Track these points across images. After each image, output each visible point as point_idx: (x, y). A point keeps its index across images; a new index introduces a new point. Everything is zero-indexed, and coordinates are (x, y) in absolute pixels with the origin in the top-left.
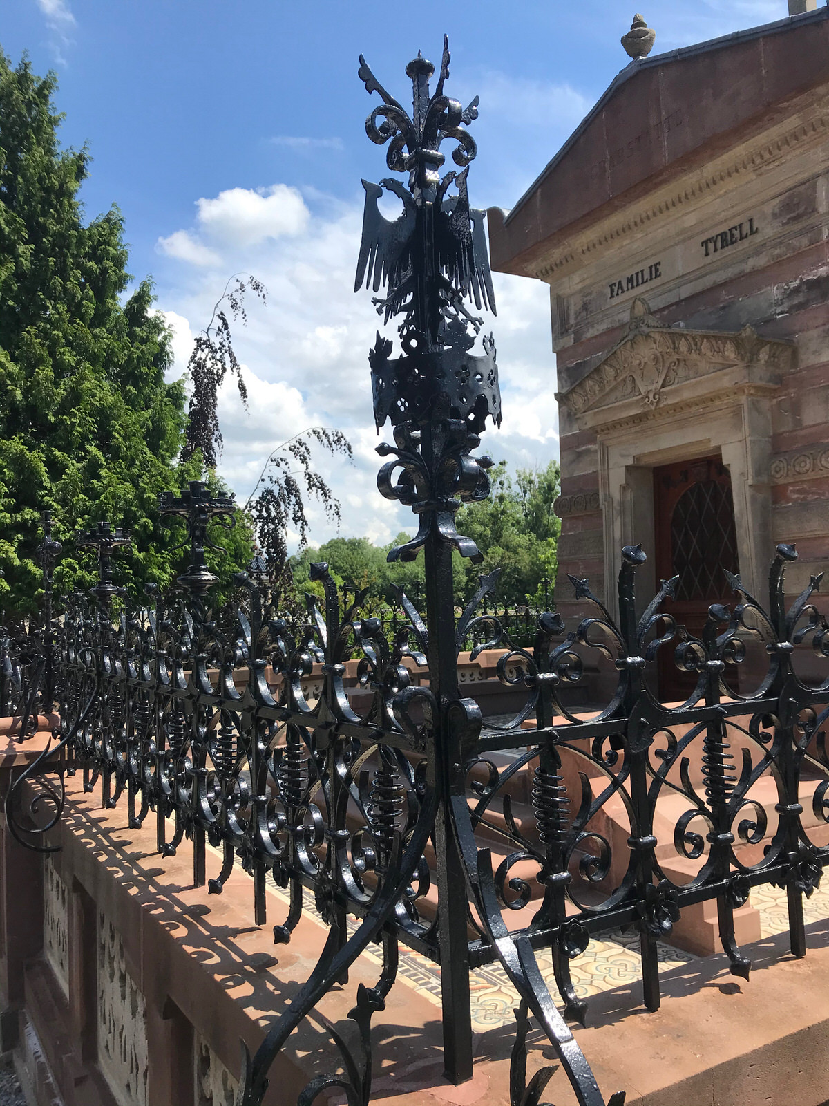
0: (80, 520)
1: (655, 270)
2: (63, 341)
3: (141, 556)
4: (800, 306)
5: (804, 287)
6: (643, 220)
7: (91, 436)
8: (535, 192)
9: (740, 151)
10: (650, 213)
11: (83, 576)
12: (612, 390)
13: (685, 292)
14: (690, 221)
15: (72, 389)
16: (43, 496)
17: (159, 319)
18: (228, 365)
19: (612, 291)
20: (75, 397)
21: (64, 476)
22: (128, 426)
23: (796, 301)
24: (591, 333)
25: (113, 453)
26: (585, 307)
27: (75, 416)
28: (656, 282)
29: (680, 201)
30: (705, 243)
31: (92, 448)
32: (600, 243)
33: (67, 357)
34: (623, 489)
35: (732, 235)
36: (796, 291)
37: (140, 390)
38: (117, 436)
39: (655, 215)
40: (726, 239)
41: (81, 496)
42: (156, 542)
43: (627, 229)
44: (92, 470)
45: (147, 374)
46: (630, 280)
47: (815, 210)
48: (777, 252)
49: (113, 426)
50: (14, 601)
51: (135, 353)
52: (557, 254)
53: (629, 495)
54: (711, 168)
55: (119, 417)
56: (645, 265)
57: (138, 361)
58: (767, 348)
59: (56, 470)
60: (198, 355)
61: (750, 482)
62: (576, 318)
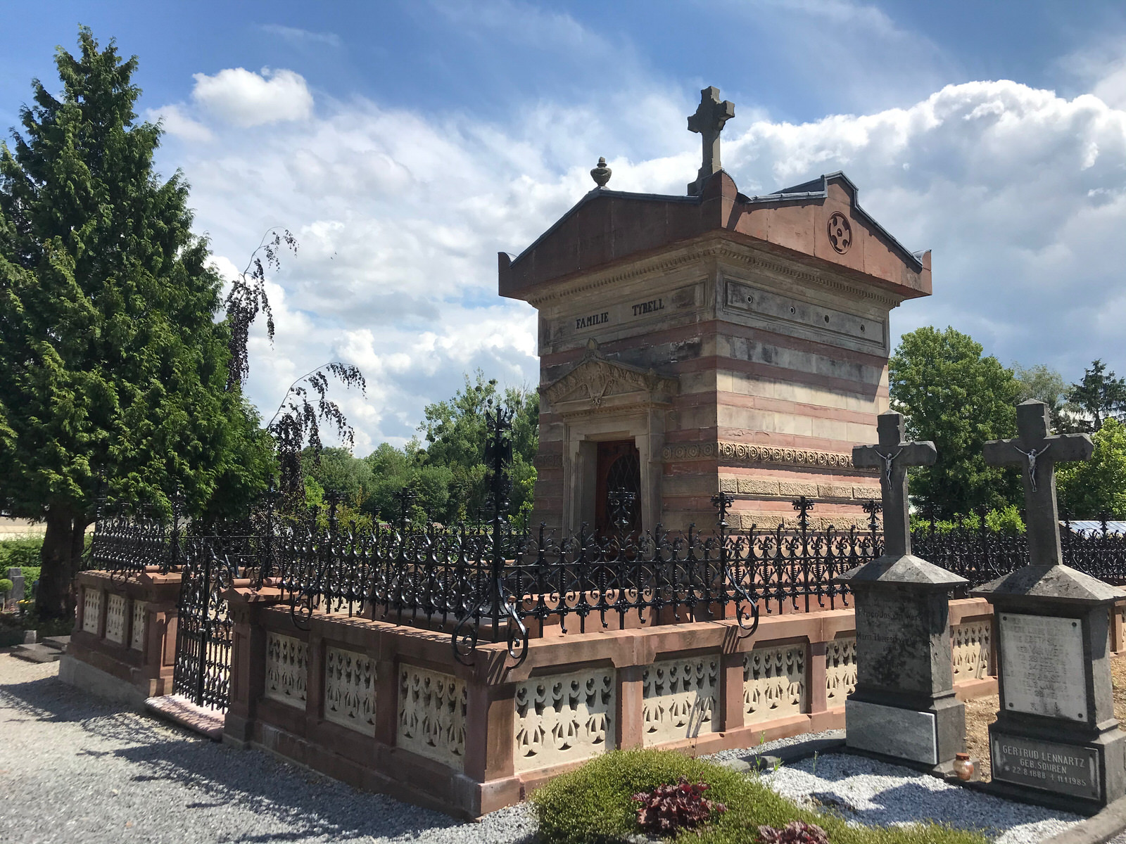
0: (144, 441)
1: (605, 317)
2: (136, 289)
3: (192, 473)
4: (684, 358)
5: (686, 348)
6: (598, 285)
7: (154, 370)
8: (532, 252)
9: (655, 259)
10: (603, 281)
11: (144, 488)
12: (573, 392)
13: (621, 335)
14: (627, 291)
15: (142, 331)
16: (115, 420)
17: (213, 270)
18: (260, 306)
19: (578, 324)
20: (144, 338)
21: (133, 404)
22: (186, 364)
23: (683, 354)
24: (563, 349)
25: (172, 387)
26: (560, 330)
27: (143, 354)
28: (605, 325)
29: (621, 278)
30: (635, 307)
31: (156, 382)
32: (572, 292)
33: (138, 303)
34: (578, 455)
35: (650, 307)
36: (681, 348)
37: (194, 331)
38: (176, 371)
39: (606, 283)
40: (646, 308)
41: (146, 421)
42: (204, 460)
43: (588, 287)
44: (154, 399)
45: (201, 318)
46: (589, 319)
47: (694, 303)
48: (673, 323)
49: (174, 362)
50: (85, 505)
51: (192, 300)
52: (544, 292)
53: (581, 460)
54: (638, 265)
55: (179, 354)
56: (599, 312)
57: (194, 307)
58: (662, 382)
59: (126, 398)
60: (236, 295)
61: (649, 460)
62: (555, 336)
